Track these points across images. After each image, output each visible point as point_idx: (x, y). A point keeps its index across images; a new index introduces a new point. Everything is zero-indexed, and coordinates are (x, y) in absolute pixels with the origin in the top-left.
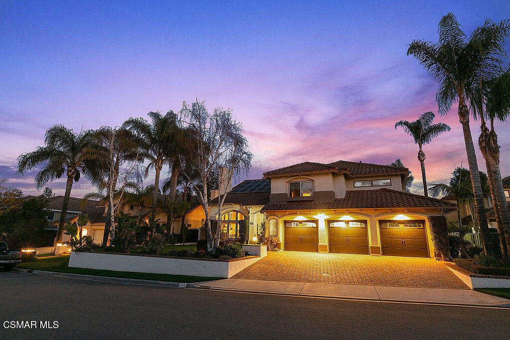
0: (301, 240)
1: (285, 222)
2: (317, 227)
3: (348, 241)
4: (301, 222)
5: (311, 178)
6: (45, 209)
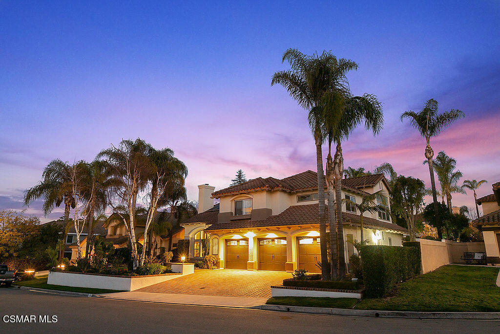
0: (238, 257)
2: (247, 245)
3: (273, 258)
4: (238, 240)
5: (250, 196)
6: (60, 233)
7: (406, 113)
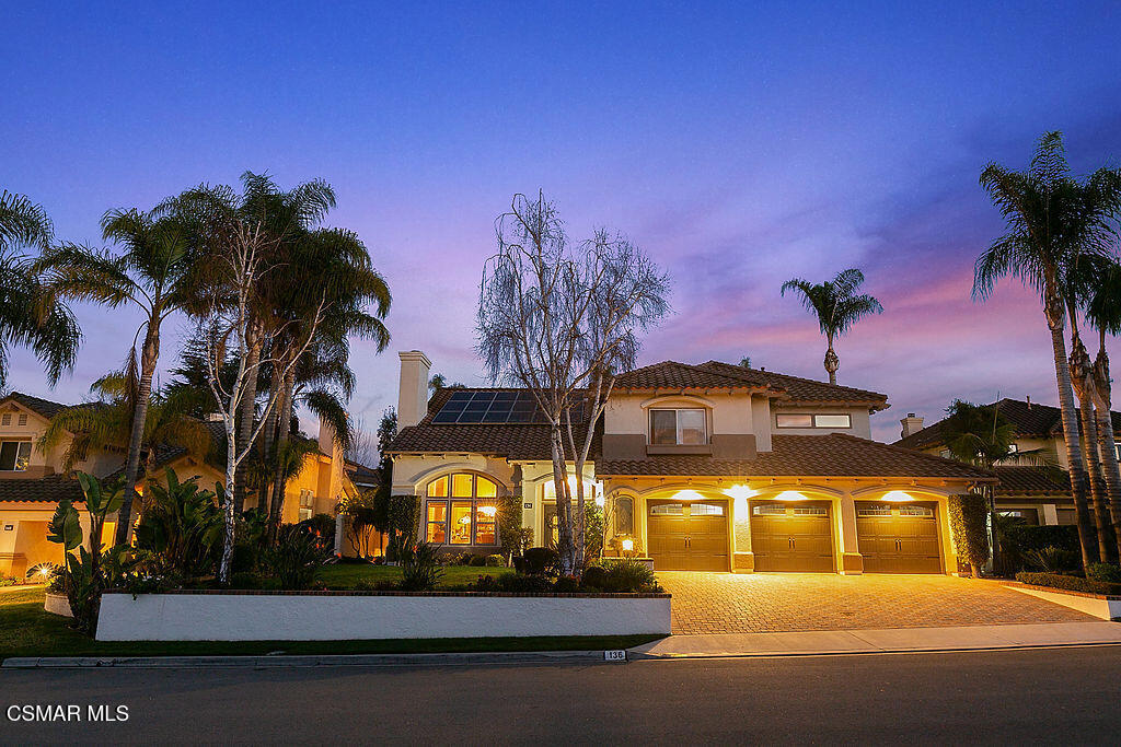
0: (687, 544)
1: (651, 503)
2: (725, 517)
3: (792, 544)
4: (687, 504)
5: (704, 402)
7: (794, 283)
